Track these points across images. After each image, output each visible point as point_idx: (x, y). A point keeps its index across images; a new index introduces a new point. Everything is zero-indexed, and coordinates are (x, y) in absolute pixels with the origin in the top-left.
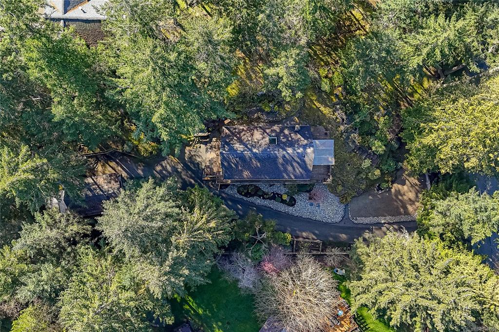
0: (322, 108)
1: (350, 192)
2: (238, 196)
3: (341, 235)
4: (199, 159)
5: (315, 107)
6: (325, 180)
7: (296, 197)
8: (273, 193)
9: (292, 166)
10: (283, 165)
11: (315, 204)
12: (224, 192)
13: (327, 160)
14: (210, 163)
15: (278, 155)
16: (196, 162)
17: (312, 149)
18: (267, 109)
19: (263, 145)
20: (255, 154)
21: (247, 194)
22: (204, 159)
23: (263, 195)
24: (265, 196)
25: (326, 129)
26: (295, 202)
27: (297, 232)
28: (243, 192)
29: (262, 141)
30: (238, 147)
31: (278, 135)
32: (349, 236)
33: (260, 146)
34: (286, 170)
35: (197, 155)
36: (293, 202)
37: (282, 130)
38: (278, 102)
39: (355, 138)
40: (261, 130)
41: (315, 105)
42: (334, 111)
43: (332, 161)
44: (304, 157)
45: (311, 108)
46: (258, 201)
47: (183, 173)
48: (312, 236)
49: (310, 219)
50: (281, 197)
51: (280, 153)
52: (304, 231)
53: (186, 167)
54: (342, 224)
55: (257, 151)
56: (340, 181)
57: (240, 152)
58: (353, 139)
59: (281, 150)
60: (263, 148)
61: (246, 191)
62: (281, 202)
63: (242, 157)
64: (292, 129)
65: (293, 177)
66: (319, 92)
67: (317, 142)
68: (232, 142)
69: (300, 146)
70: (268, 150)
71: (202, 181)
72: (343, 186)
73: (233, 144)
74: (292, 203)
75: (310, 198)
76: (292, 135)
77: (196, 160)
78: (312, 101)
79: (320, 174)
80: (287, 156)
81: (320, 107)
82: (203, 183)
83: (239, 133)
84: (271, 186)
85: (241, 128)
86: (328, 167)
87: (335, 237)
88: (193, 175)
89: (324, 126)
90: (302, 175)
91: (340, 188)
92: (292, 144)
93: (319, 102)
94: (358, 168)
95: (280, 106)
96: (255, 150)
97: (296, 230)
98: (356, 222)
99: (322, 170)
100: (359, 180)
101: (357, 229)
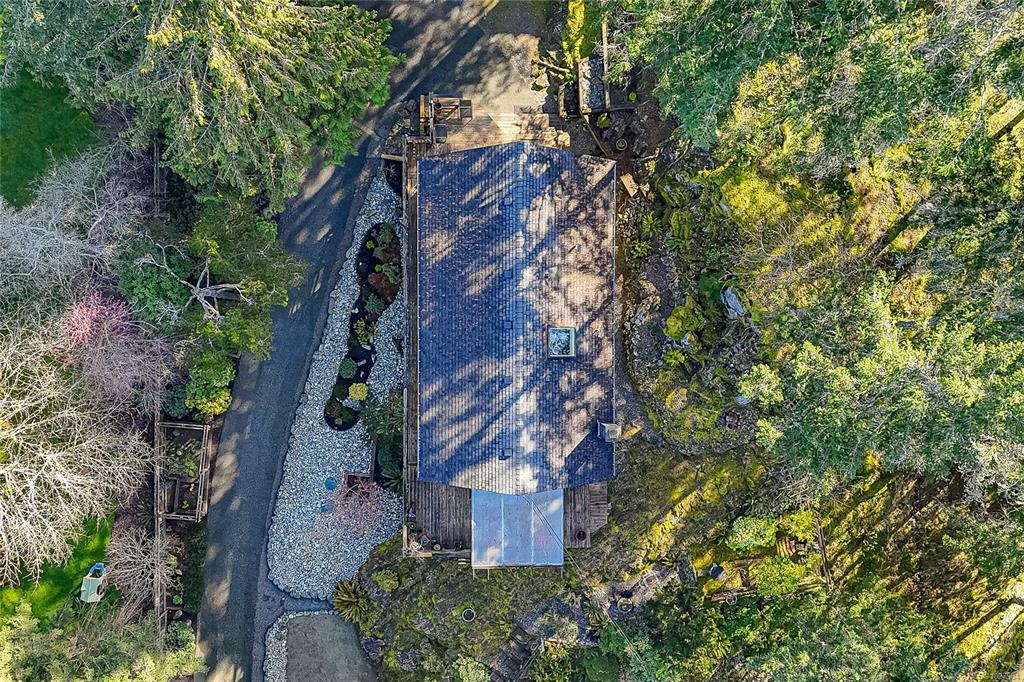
0: (671, 521)
1: (374, 616)
2: (362, 226)
3: (225, 585)
4: (493, 82)
5: (676, 496)
6: (416, 532)
7: (359, 429)
8: (373, 350)
9: (471, 413)
10: (473, 378)
11: (335, 496)
12: (374, 174)
13: (491, 541)
14: (479, 119)
15: (512, 360)
16: (484, 73)
17: (532, 486)
18: (673, 325)
19: (548, 306)
20: (514, 275)
21: (368, 261)
22: (496, 102)
23: (363, 317)
24: (361, 323)
25: (597, 537)
26: (341, 428)
27: (235, 436)
28: (376, 245)
29: (562, 303)
30: (541, 215)
31: (579, 361)
32: (224, 612)
33: (545, 295)
34: (452, 389)
35: (506, 78)
36: (339, 421)
37: (597, 376)
38: (696, 367)
39: (563, 636)
40: (600, 301)
41: (685, 495)
42: (659, 563)
43: (486, 559)
44: (503, 458)
45: (674, 482)
46: (344, 298)
47: (444, 26)
48: (222, 485)
49: (282, 478)
50: (357, 379)
51: (517, 367)
52: (239, 459)
53: (466, 38)
54: (263, 589)
55: (524, 284)
56: (412, 582)
57: (523, 218)
58: (561, 631)
59: (529, 371)
60: (536, 307)
61: (378, 253)
62: (339, 376)
63: (502, 226)
64: (605, 414)
65: (428, 416)
66: (729, 509)
67: (557, 505)
68: (559, 191)
69: (541, 443)
70: (529, 325)
71: (415, 95)
72: (394, 592)
73: (552, 195)
74: (339, 417)
75: (352, 481)
76: (583, 413)
77: (491, 72)
78: (699, 484)
79: (437, 516)
80: (508, 392)
81: (674, 513)
82: (407, 99)
83: (591, 221)
84: (398, 341)
85: (610, 230)
86: (463, 543)
87: (217, 568)
88: (435, 63)
89: (608, 528)
90: (433, 451)
91: (388, 584)
92: (551, 411)
93: (695, 509)
94: (458, 645)
95: (680, 374)
96: (528, 275)
97: (241, 431)
98: (271, 635)
99: (450, 524)
100: (416, 646)
101: (248, 641)
